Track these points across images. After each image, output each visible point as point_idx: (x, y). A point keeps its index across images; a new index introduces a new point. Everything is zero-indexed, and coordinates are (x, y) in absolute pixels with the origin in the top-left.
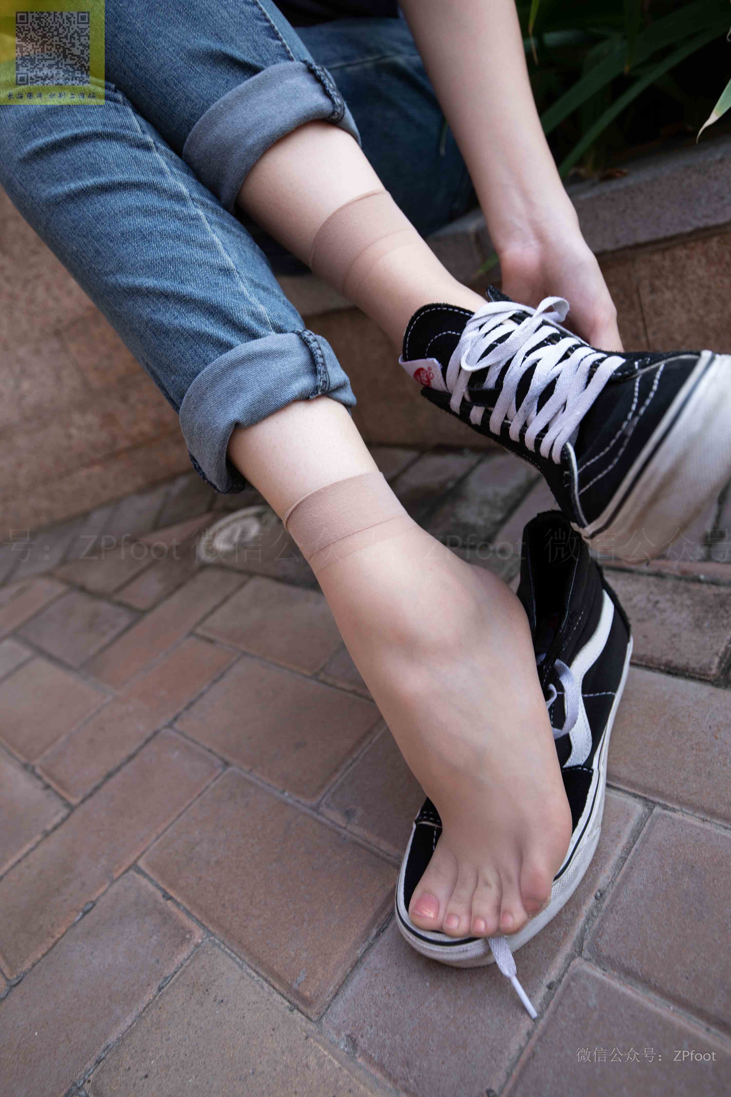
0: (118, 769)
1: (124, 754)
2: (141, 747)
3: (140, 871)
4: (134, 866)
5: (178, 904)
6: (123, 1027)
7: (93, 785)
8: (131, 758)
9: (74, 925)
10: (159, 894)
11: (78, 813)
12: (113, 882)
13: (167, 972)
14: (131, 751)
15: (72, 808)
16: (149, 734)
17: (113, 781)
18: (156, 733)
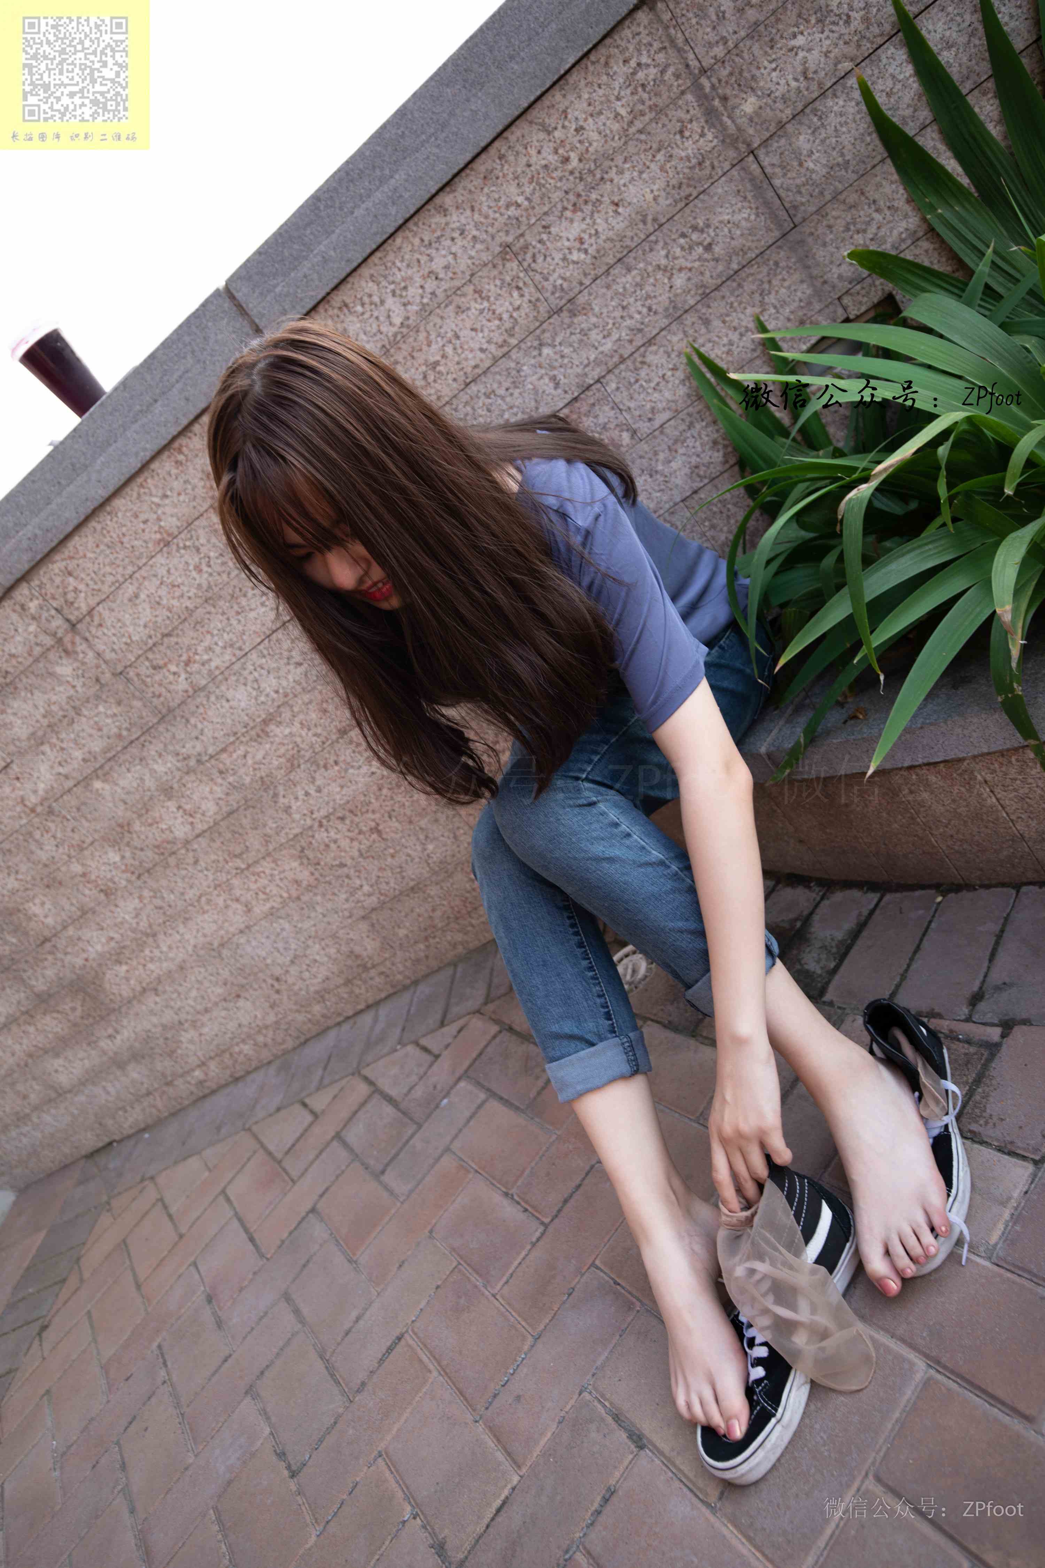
0: (571, 1196)
1: (573, 1185)
2: (584, 1179)
3: (597, 1268)
4: (593, 1265)
5: (623, 1288)
6: (603, 1357)
7: (557, 1209)
8: (578, 1187)
9: (564, 1303)
10: (612, 1282)
11: (551, 1229)
12: (583, 1275)
13: (624, 1326)
14: (577, 1182)
15: (546, 1226)
16: (588, 1168)
17: (569, 1205)
18: (592, 1167)
